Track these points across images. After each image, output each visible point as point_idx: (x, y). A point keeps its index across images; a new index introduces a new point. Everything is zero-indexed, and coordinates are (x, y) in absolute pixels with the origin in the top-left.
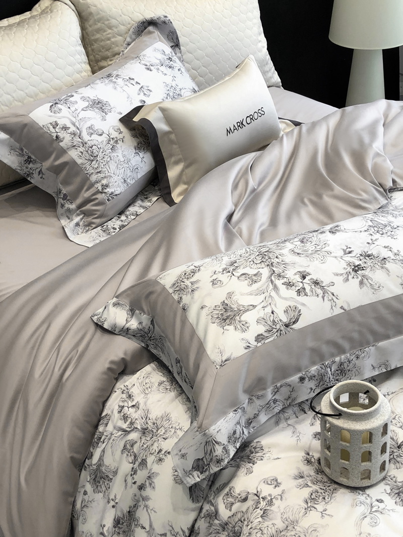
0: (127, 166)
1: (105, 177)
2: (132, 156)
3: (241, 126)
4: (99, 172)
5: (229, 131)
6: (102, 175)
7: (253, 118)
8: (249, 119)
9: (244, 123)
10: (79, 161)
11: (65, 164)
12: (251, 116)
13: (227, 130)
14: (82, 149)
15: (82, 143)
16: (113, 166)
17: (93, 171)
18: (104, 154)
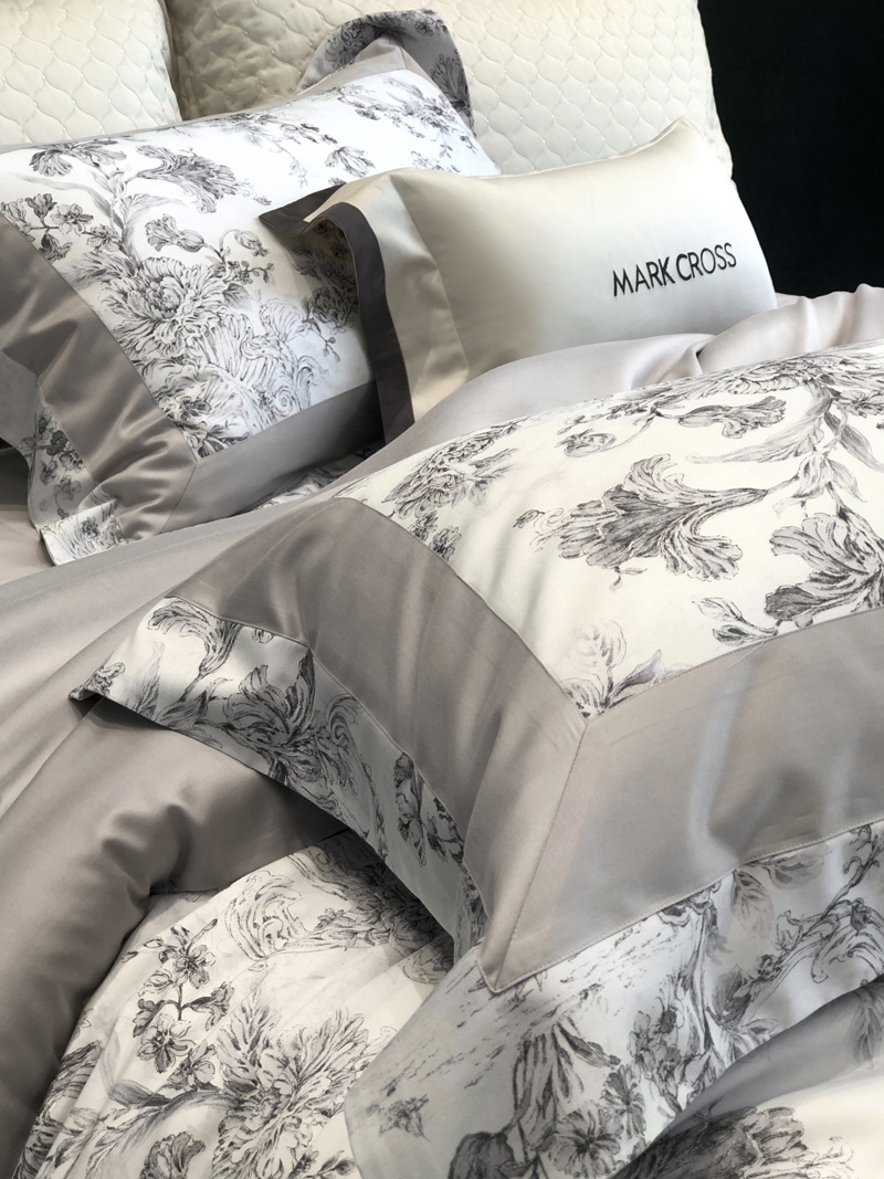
0: (276, 353)
1: (197, 378)
2: (295, 327)
3: (660, 275)
4: (179, 360)
5: (620, 283)
6: (186, 370)
7: (700, 266)
8: (684, 264)
9: (671, 270)
10: (113, 321)
11: (68, 328)
12: (693, 258)
13: (616, 279)
14: (125, 283)
15: (128, 264)
16: (225, 345)
17: (156, 355)
18: (198, 304)
